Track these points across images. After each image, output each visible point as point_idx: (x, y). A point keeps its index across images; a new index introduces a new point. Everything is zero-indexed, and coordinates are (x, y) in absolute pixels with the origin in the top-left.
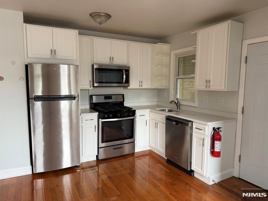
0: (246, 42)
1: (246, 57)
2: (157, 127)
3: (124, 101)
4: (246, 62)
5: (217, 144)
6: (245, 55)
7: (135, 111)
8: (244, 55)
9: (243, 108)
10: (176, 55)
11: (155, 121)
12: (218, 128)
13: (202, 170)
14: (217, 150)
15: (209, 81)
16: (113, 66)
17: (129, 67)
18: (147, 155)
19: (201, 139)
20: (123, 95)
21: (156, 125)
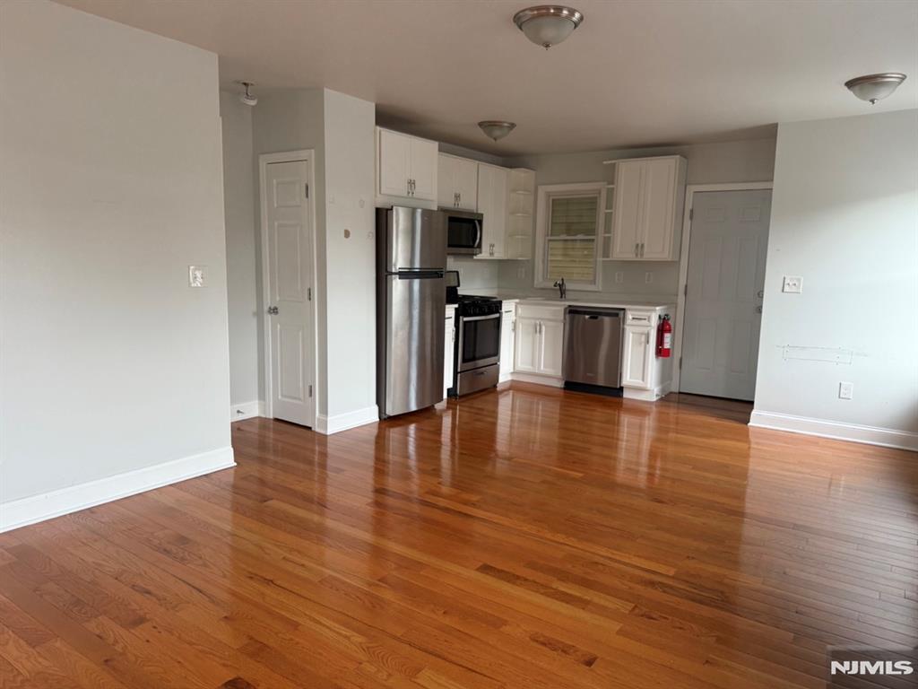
0: (692, 189)
1: (692, 211)
2: (540, 332)
3: (459, 286)
4: (691, 218)
5: (667, 338)
6: (691, 207)
7: (501, 302)
8: (689, 207)
9: (686, 286)
10: (548, 194)
11: (533, 321)
12: (667, 315)
13: (643, 380)
14: (667, 346)
15: (643, 246)
16: (466, 213)
17: (482, 215)
18: (509, 389)
19: (642, 334)
20: (457, 272)
21: (537, 329)
